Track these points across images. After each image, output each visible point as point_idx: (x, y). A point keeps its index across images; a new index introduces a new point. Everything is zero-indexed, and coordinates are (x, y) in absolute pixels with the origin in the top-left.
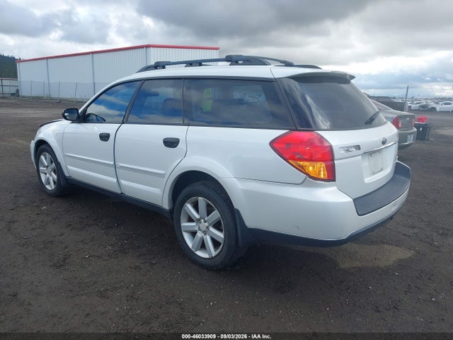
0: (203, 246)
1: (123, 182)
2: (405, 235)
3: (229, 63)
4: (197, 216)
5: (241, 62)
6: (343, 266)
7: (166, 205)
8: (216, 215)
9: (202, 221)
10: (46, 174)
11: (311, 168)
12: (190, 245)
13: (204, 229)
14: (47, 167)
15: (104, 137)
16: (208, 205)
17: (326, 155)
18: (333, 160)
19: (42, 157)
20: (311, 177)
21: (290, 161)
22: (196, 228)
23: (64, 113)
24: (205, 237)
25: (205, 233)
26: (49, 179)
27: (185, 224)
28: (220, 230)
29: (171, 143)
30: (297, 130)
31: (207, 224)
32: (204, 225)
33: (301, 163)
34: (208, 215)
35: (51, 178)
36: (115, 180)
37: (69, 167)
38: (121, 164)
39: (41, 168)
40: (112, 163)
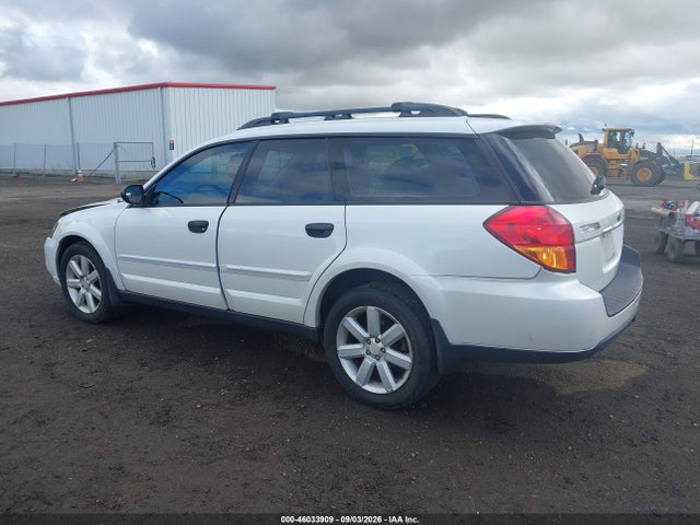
0: (375, 376)
1: (232, 292)
2: (625, 346)
3: (399, 114)
4: (366, 335)
5: (418, 112)
6: (564, 393)
7: (311, 321)
8: (397, 330)
9: (373, 340)
10: (79, 289)
11: (544, 256)
12: (353, 377)
13: (377, 352)
14: (82, 277)
15: (198, 227)
16: (383, 318)
17: (565, 237)
18: (573, 243)
19: (73, 263)
20: (546, 267)
21: (516, 247)
22: (363, 352)
23: (126, 191)
24: (378, 364)
25: (377, 358)
26: (85, 295)
27: (343, 348)
28: (405, 352)
29: (319, 231)
30: (520, 204)
31: (380, 345)
32: (376, 346)
33: (533, 249)
34: (382, 331)
35: (89, 296)
36: (218, 291)
37: (126, 276)
38: (229, 266)
39: (70, 280)
40: (215, 265)
